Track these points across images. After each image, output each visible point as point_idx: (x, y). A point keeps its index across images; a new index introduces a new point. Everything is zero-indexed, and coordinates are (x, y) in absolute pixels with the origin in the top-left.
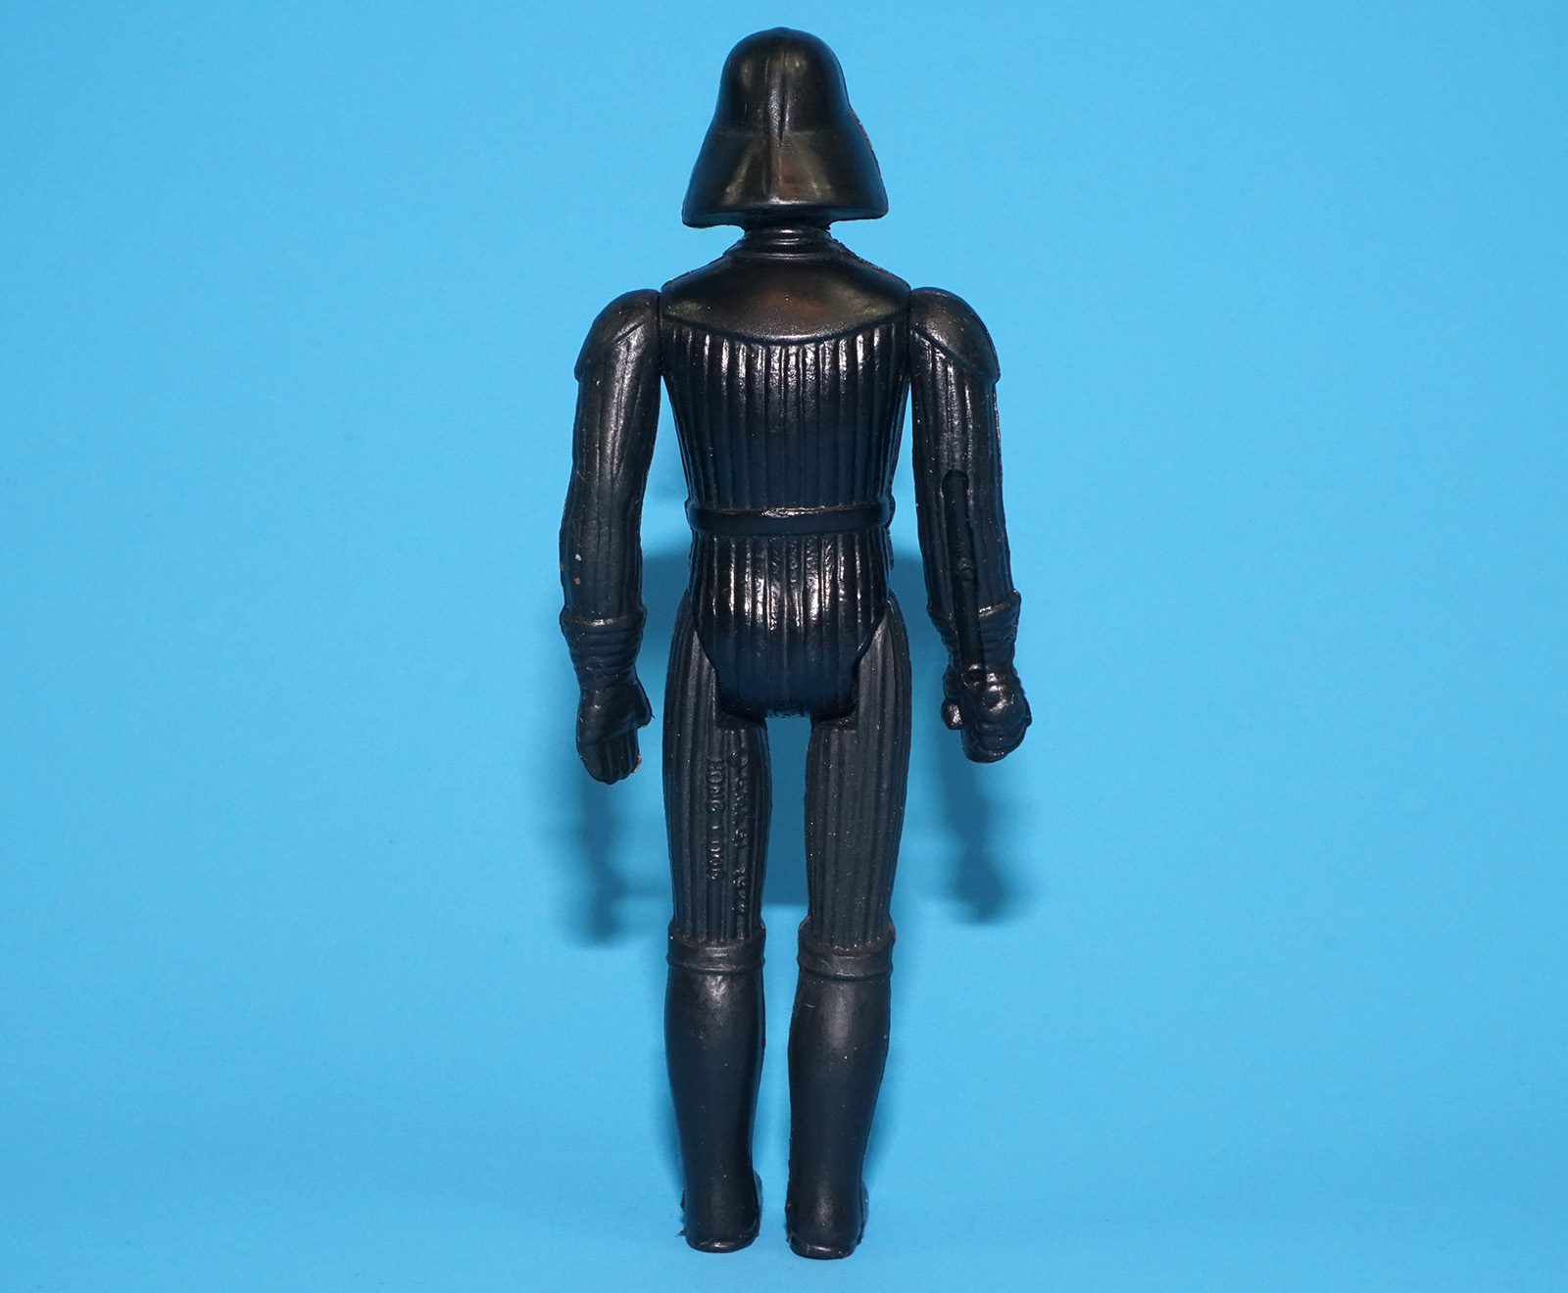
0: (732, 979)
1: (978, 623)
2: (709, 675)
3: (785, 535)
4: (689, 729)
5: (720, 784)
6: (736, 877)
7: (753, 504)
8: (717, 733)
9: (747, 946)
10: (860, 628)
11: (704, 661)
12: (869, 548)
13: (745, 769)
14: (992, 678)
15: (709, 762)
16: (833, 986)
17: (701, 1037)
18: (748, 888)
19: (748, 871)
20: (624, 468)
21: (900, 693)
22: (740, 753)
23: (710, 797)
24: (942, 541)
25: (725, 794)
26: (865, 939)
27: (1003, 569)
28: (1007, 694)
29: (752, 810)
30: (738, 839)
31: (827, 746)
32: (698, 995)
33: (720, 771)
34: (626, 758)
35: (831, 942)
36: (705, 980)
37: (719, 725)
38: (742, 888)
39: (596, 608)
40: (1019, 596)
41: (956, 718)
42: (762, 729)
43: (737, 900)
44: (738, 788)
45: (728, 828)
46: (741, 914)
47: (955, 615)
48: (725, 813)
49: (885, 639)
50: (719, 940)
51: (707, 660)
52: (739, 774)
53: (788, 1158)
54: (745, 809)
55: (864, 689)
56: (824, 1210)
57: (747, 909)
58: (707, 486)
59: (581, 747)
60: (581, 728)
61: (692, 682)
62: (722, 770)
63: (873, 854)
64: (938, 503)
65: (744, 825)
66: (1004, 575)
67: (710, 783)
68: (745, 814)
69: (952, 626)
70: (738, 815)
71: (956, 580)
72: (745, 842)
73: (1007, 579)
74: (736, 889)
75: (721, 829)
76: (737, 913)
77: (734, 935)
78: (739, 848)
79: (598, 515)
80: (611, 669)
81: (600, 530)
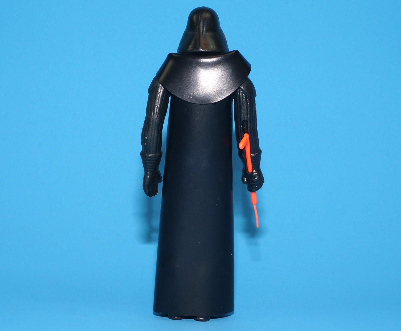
14: (254, 171)
20: (159, 116)
28: (258, 175)
34: (155, 190)
39: (150, 151)
41: (245, 181)
59: (144, 187)
60: (144, 182)
64: (240, 128)
69: (244, 158)
79: (152, 127)
80: (153, 167)
81: (152, 131)
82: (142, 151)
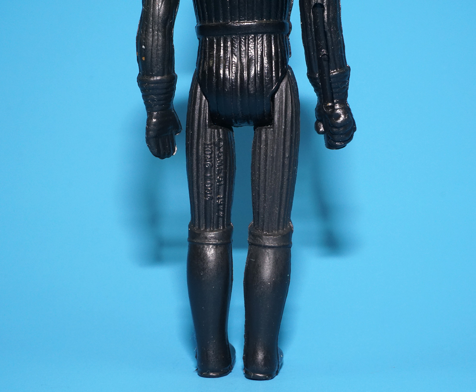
0: (216, 247)
1: (330, 78)
2: (205, 104)
3: (238, 34)
4: (196, 129)
5: (210, 154)
6: (219, 199)
7: (224, 20)
8: (209, 130)
9: (224, 232)
10: (274, 78)
11: (203, 97)
12: (278, 42)
13: (222, 148)
14: (337, 106)
15: (205, 144)
16: (264, 250)
17: (202, 274)
18: (224, 205)
19: (224, 197)
20: (164, 4)
21: (294, 112)
22: (220, 140)
23: (206, 161)
24: (312, 38)
25: (213, 159)
26: (278, 229)
27: (341, 53)
28: (345, 114)
29: (225, 167)
30: (219, 181)
31: (260, 136)
32: (200, 255)
33: (210, 148)
34: (169, 147)
35: (263, 230)
36: (204, 247)
37: (210, 127)
38: (221, 204)
39: (152, 71)
40: (349, 67)
41: (322, 129)
42: (231, 132)
43: (219, 210)
44: (219, 157)
45: (214, 175)
46: (221, 217)
47: (319, 75)
48: (213, 169)
49: (287, 86)
50: (210, 229)
51: (204, 96)
52: (219, 149)
53: (244, 334)
54: (222, 167)
55: (277, 108)
56: (260, 356)
57: (223, 215)
58: (203, 13)
59: (148, 140)
60: (148, 130)
61: (197, 107)
62: (211, 148)
63: (282, 188)
64: (311, 20)
65: (222, 175)
66: (342, 55)
67: (205, 154)
68: (222, 169)
69: (318, 81)
70: (219, 170)
71: (320, 60)
72: (222, 183)
73: (344, 58)
74: (219, 205)
75: (211, 176)
76: (219, 217)
77: (218, 227)
78: (220, 185)
79: (152, 26)
80: (162, 102)
81: (153, 32)
82: (139, 74)
